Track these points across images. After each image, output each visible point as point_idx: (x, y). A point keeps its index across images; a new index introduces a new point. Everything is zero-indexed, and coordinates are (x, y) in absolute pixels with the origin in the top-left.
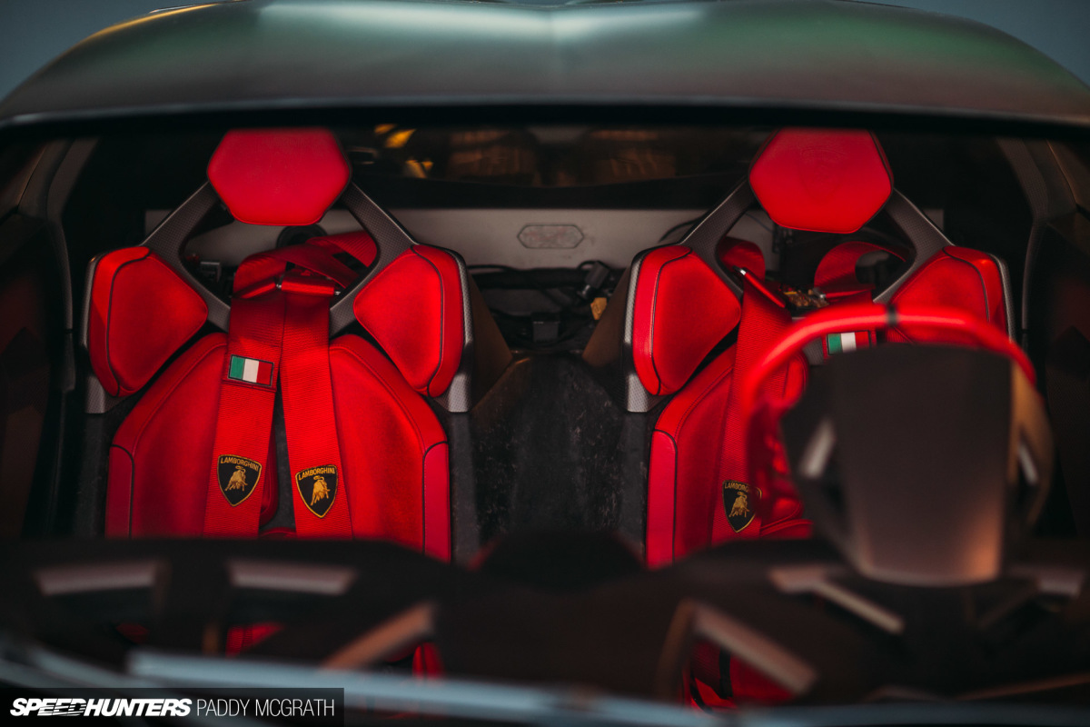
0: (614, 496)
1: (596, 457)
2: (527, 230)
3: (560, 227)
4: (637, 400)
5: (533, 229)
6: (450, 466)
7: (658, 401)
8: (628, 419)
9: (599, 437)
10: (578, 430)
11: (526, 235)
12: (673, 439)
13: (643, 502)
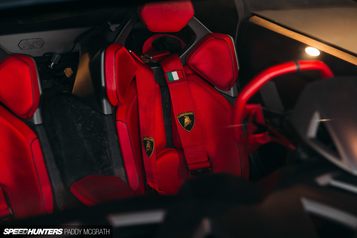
0: (107, 150)
1: (93, 135)
2: (22, 42)
3: (35, 39)
4: (107, 109)
5: (24, 41)
6: (41, 148)
7: (115, 109)
8: (106, 118)
9: (92, 126)
10: (80, 125)
11: (22, 44)
12: (125, 123)
13: (120, 151)
